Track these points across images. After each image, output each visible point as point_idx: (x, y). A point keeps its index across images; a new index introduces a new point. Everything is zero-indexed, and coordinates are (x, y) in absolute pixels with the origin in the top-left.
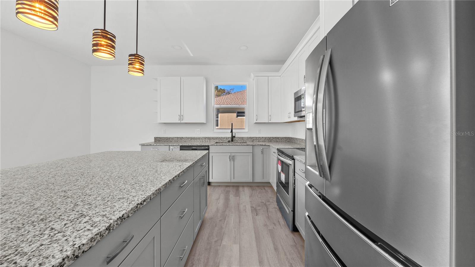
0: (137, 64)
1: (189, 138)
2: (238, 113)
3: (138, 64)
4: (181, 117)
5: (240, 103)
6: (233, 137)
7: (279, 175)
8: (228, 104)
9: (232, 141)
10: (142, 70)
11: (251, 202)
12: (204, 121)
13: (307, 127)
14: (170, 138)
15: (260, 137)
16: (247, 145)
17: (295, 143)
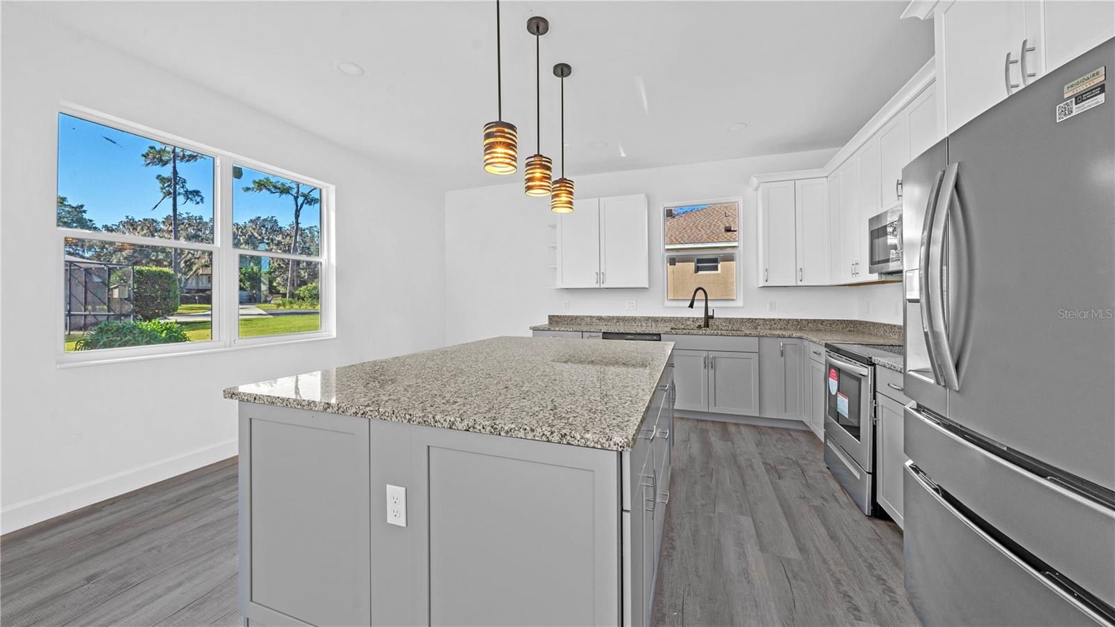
0: (563, 195)
1: (613, 318)
2: (699, 261)
3: (565, 195)
4: (600, 275)
5: (705, 236)
6: (708, 318)
7: (831, 400)
8: (673, 241)
9: (707, 325)
10: (570, 203)
11: (760, 454)
12: (644, 283)
13: (909, 297)
14: (577, 317)
15: (774, 320)
16: (745, 336)
17: (871, 334)
